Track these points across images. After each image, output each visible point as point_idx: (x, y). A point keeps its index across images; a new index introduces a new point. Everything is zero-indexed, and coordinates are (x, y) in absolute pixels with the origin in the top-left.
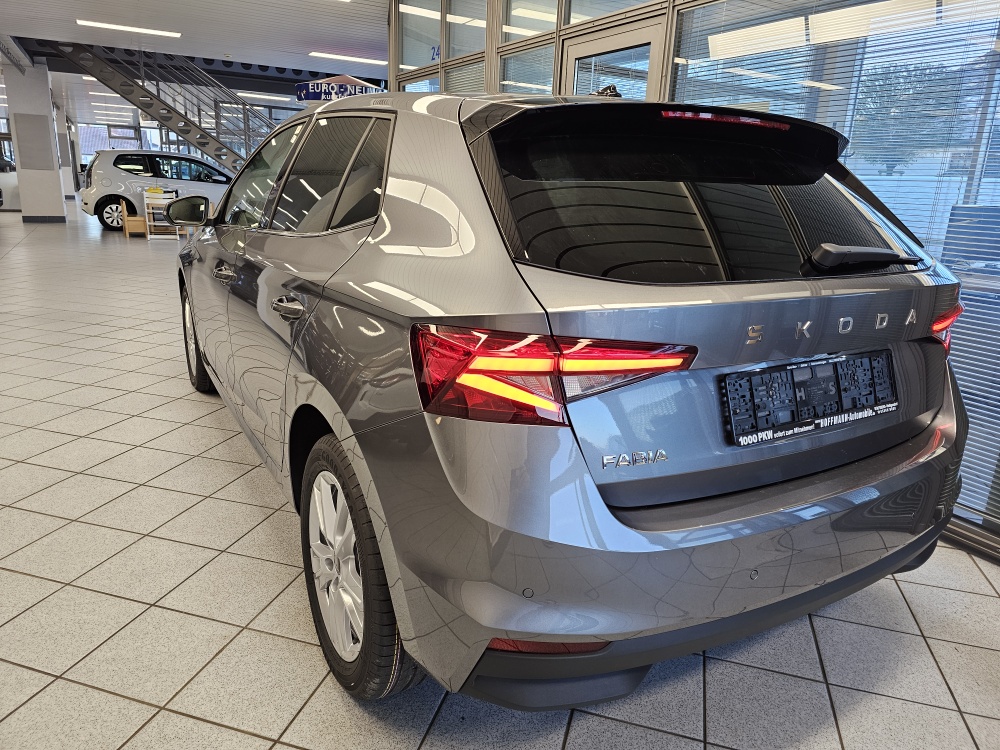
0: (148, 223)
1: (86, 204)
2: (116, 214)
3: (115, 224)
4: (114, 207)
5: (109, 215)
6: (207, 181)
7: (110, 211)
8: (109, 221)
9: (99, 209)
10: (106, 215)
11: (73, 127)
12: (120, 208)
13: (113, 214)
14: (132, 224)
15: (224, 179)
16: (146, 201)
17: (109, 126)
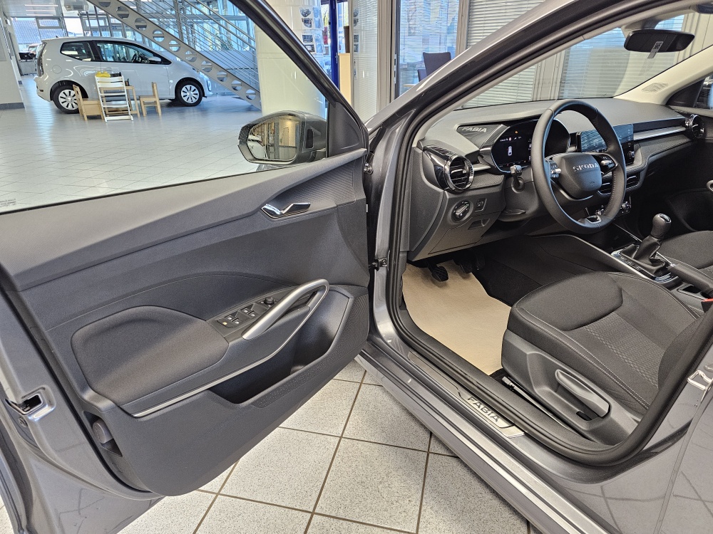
0: (103, 106)
1: (42, 91)
2: (69, 99)
3: (70, 107)
4: (67, 91)
5: (63, 100)
6: (144, 63)
7: (64, 96)
8: (64, 105)
9: (54, 95)
10: (61, 100)
11: (8, 21)
12: (73, 93)
13: (67, 98)
14: (88, 107)
15: (159, 60)
16: (99, 85)
17: (37, 18)
